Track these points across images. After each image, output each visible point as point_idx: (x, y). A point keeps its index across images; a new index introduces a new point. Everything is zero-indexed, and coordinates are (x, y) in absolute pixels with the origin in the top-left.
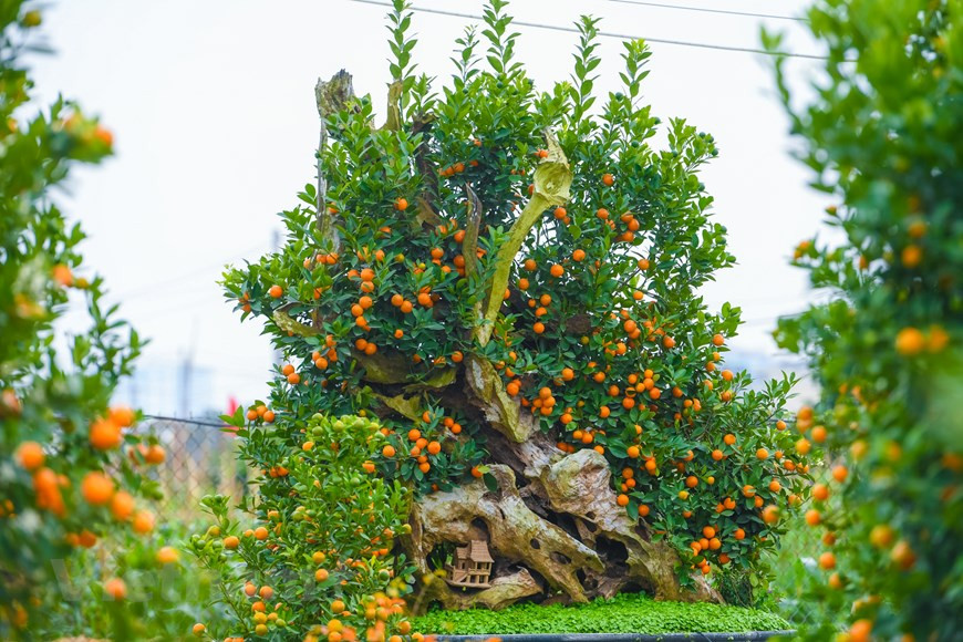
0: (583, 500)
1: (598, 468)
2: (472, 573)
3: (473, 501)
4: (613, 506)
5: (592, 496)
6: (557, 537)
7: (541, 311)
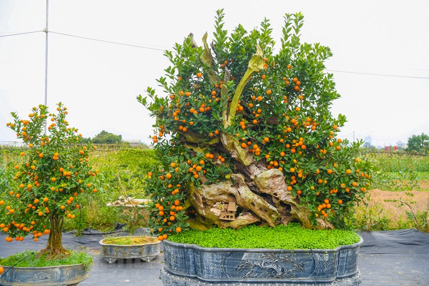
0: (271, 189)
1: (279, 176)
2: (227, 215)
3: (226, 188)
4: (285, 191)
5: (275, 187)
6: (261, 202)
7: (257, 115)
